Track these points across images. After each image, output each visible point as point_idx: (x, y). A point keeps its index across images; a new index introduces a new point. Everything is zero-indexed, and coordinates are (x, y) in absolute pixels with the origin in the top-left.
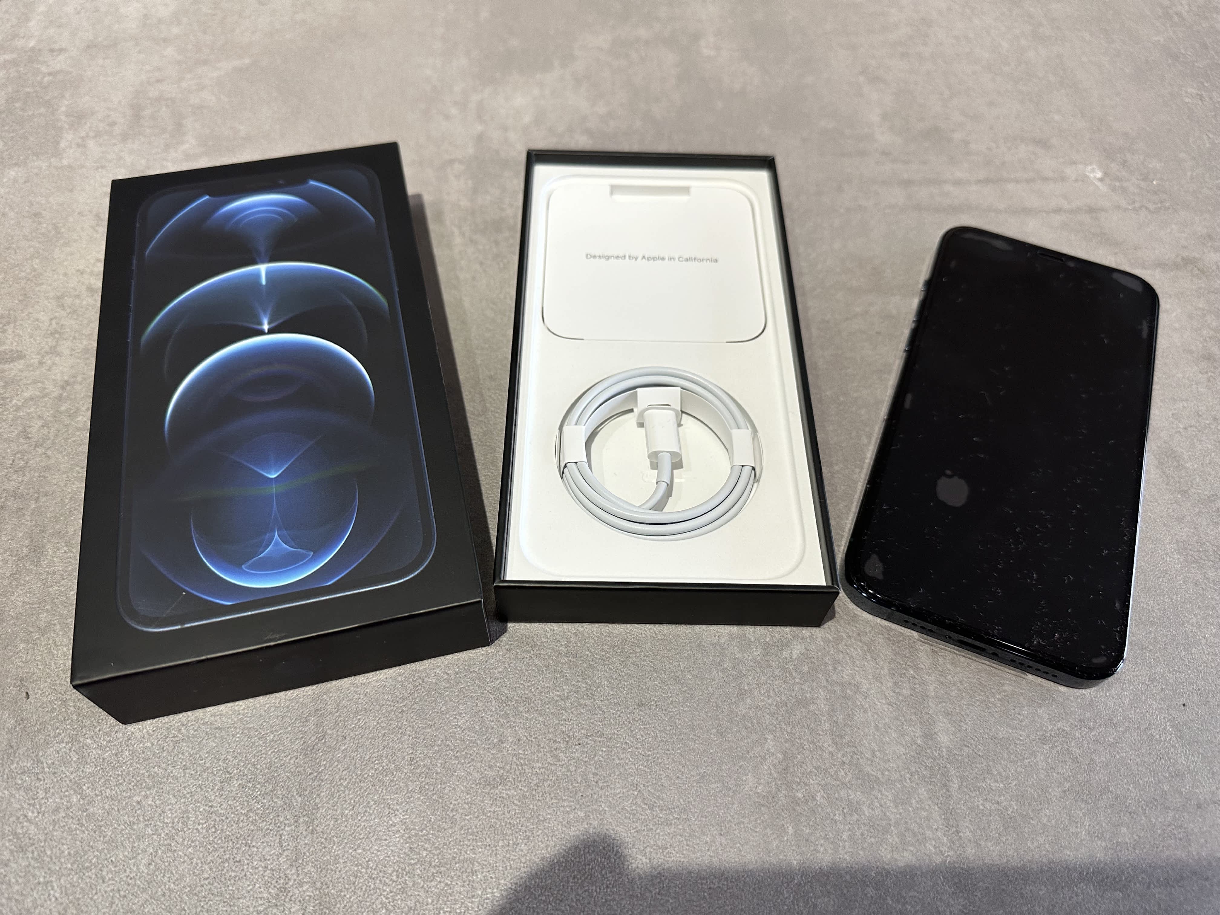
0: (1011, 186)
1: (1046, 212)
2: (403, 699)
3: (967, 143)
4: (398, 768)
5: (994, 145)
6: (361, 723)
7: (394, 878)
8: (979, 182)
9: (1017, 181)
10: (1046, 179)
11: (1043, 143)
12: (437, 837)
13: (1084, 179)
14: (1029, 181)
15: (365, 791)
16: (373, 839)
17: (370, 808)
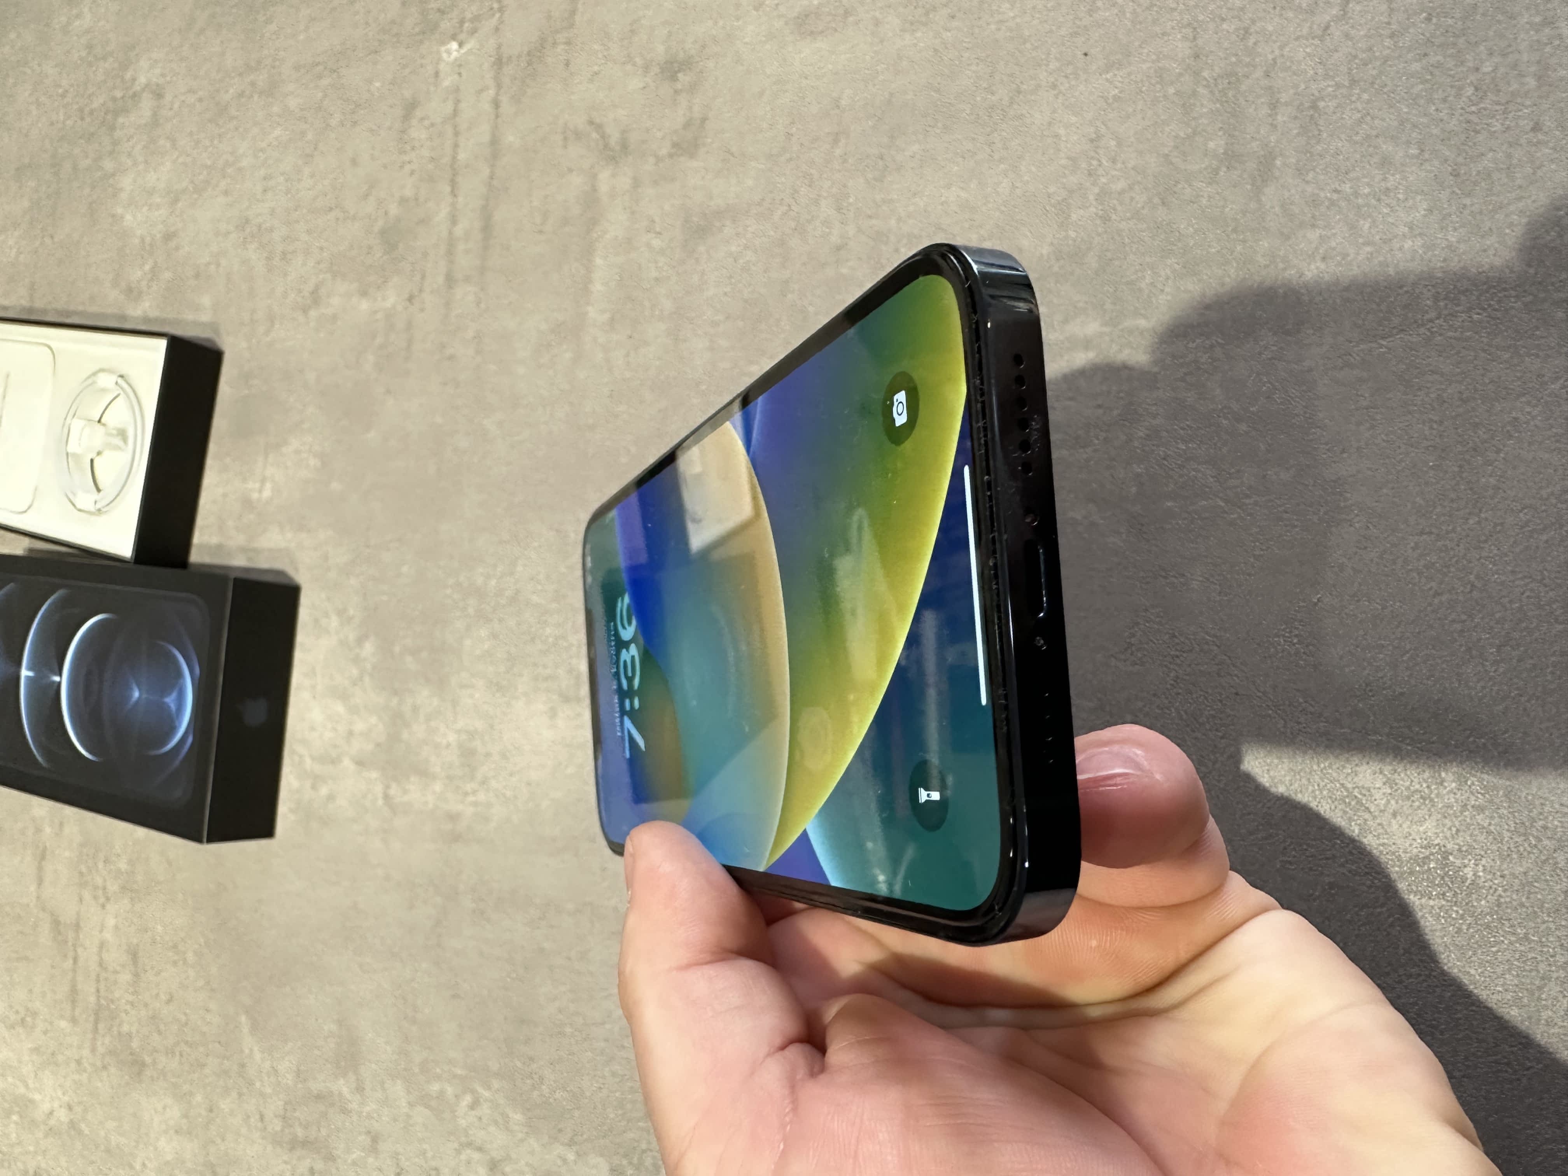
0: (462, 156)
1: (497, 116)
3: (403, 201)
5: (408, 167)
8: (453, 193)
9: (456, 146)
10: (455, 113)
11: (410, 107)
13: (459, 65)
14: (457, 134)
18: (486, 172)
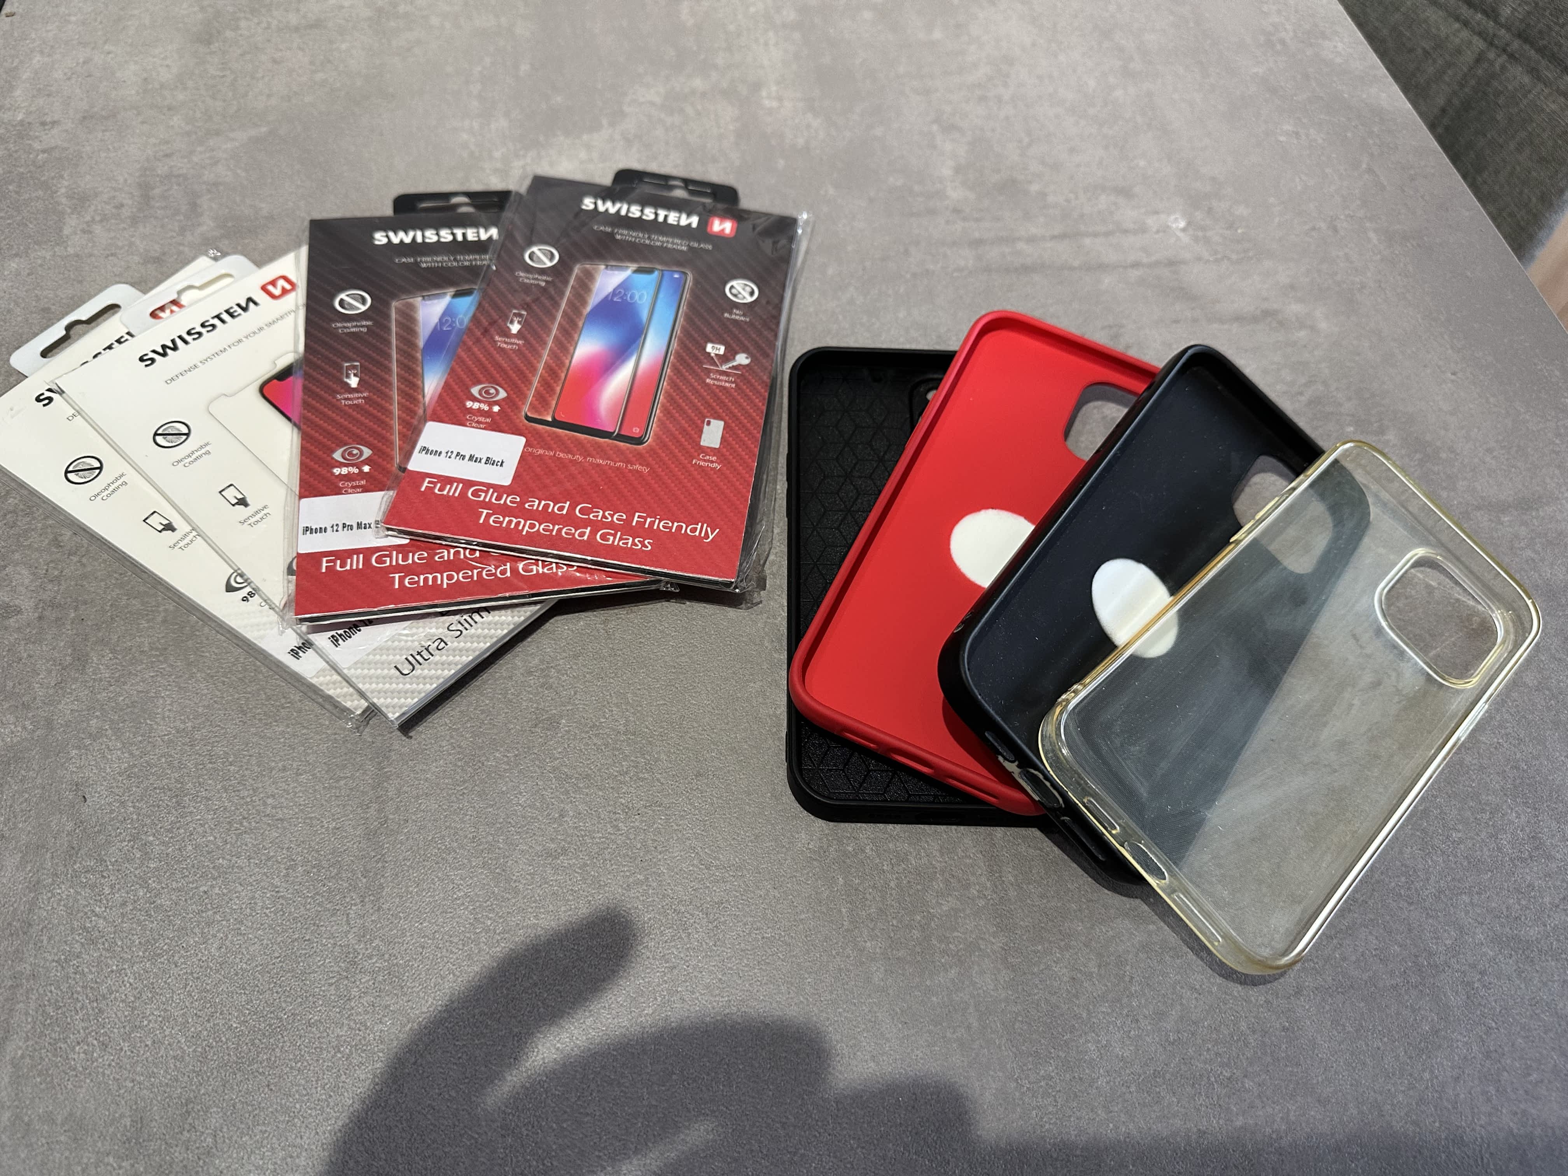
0: (1087, 241)
1: (1125, 267)
2: (464, 782)
3: (1043, 195)
4: (462, 847)
5: (1072, 196)
6: (423, 807)
7: (461, 947)
8: (1054, 237)
9: (1095, 235)
10: (1126, 232)
11: (1125, 192)
12: (501, 908)
13: (1166, 230)
14: (1107, 234)
15: (429, 869)
16: (438, 913)
17: (434, 884)
18: (1076, 263)
